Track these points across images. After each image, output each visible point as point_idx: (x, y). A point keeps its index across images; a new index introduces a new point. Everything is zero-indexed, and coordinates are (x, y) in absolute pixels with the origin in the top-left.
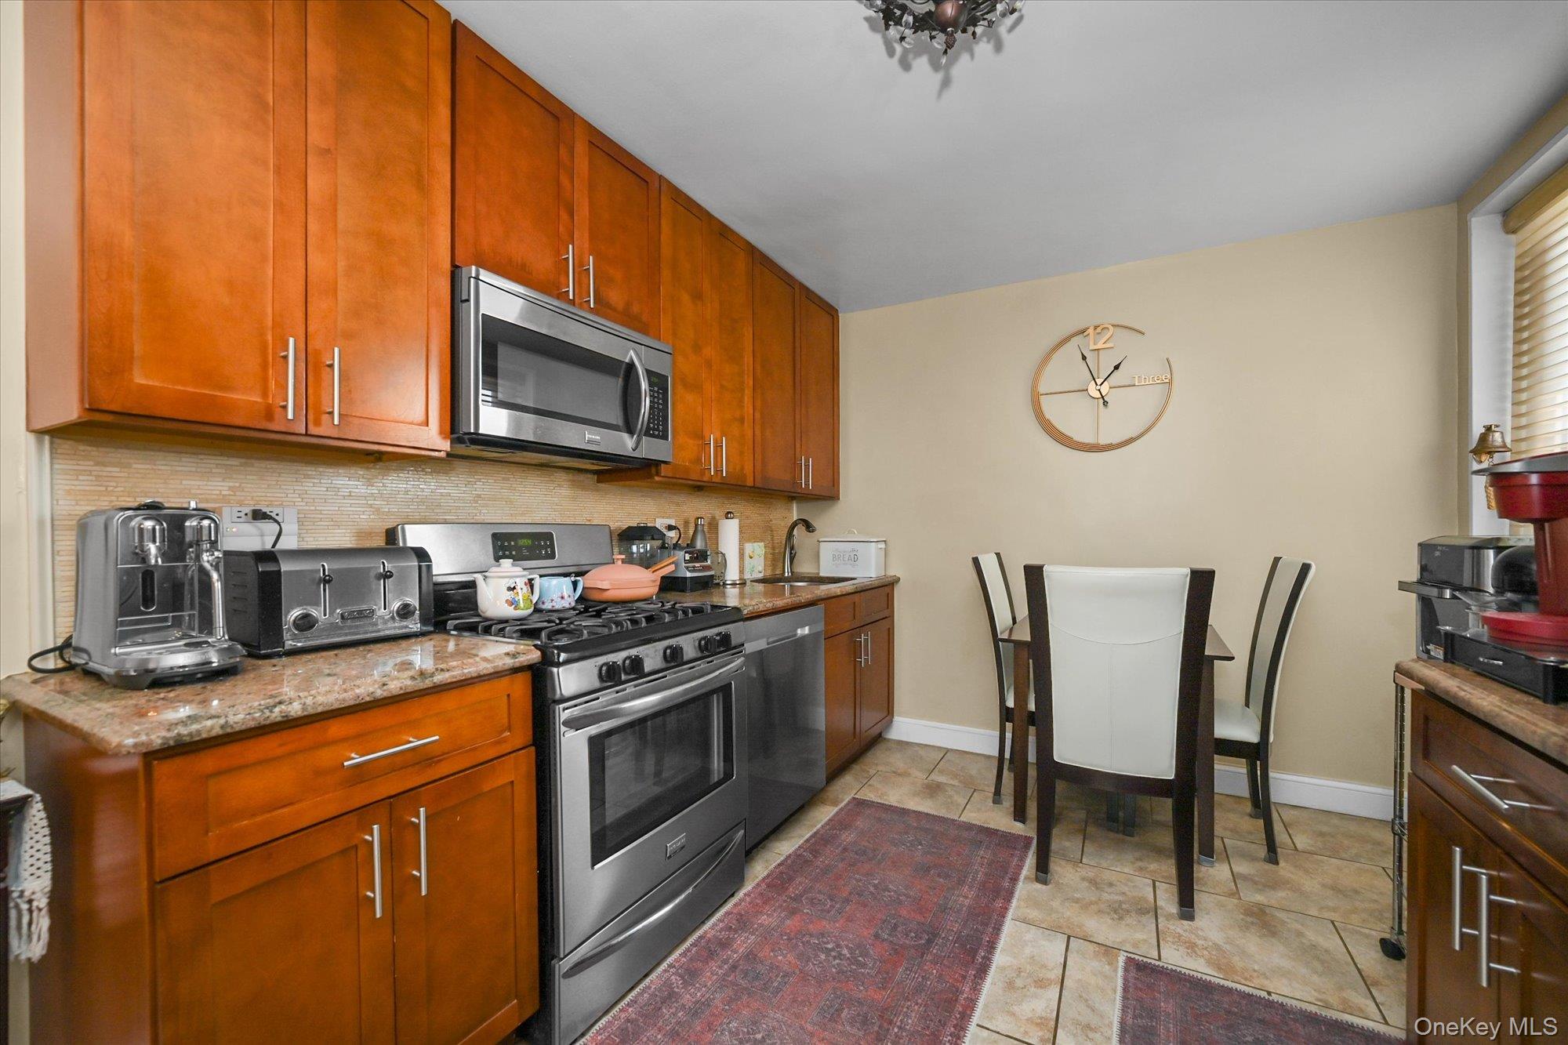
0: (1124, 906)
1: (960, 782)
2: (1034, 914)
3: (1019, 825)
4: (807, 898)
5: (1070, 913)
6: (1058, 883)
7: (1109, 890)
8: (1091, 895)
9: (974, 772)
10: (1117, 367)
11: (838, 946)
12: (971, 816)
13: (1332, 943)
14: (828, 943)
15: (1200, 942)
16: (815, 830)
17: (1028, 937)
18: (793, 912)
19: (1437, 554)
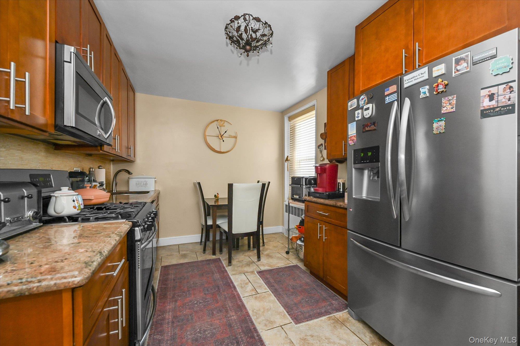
0: (248, 263)
1: (190, 252)
2: (234, 273)
3: (214, 256)
4: (176, 296)
5: (240, 269)
6: (233, 265)
7: (243, 262)
8: (241, 264)
9: (191, 248)
10: (226, 132)
11: (198, 301)
12: (200, 259)
13: (280, 255)
14: (194, 302)
15: (264, 264)
16: (158, 279)
17: (237, 277)
18: (176, 301)
19: (295, 179)
